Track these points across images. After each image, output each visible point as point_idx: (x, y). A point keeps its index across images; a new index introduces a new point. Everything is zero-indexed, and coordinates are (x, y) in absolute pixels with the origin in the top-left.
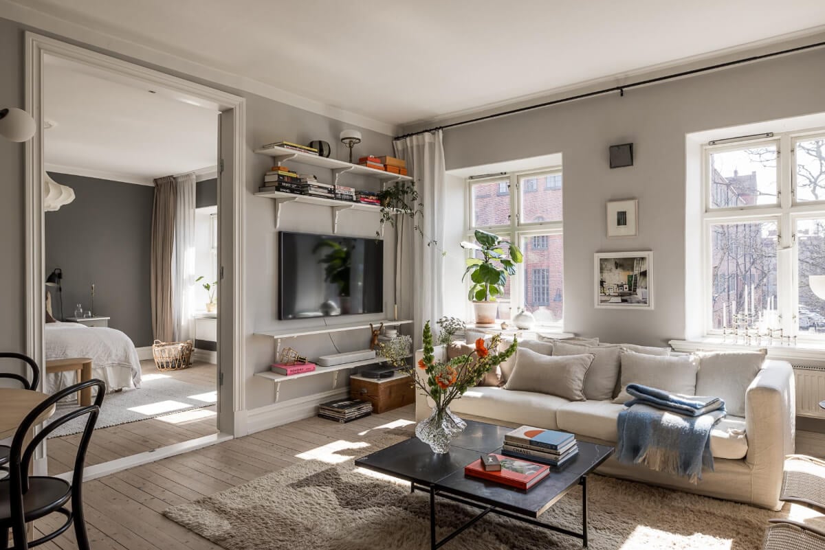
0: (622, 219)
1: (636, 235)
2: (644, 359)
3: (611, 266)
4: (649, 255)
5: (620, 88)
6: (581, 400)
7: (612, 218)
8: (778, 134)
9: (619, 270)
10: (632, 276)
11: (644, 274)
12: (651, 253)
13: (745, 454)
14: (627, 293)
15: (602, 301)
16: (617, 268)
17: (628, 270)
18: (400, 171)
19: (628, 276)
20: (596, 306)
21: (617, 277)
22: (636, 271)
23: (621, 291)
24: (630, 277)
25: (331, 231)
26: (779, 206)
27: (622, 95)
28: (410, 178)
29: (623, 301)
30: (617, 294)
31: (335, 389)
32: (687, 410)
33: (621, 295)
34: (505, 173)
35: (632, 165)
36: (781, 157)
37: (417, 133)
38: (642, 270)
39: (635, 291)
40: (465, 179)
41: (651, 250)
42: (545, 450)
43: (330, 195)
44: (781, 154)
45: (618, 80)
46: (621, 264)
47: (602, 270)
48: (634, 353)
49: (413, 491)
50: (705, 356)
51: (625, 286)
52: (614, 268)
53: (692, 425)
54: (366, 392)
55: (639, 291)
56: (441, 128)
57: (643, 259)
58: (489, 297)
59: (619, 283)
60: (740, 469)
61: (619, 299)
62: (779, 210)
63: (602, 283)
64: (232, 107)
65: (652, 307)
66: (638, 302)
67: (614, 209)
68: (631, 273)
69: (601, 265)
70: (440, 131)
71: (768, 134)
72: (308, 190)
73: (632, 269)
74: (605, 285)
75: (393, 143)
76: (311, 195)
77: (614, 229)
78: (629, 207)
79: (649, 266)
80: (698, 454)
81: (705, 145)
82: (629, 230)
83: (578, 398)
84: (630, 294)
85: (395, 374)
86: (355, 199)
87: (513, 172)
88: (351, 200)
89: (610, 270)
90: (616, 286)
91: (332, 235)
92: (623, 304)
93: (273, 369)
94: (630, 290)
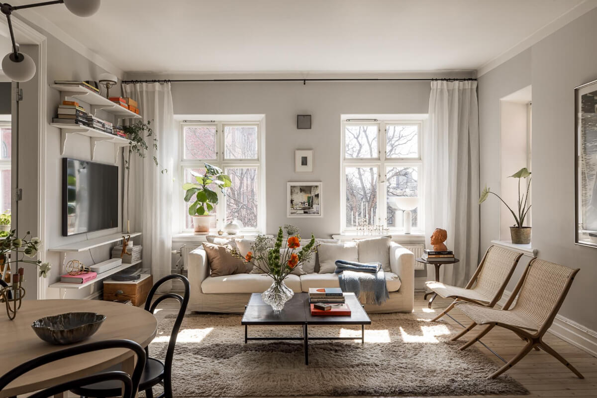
0: (304, 161)
1: (312, 172)
2: (331, 246)
3: (298, 190)
4: (320, 185)
5: (305, 80)
6: (304, 274)
7: (299, 161)
8: (380, 120)
9: (303, 194)
10: (310, 197)
11: (317, 196)
12: (321, 183)
13: (399, 287)
14: (307, 208)
15: (292, 213)
16: (301, 192)
17: (308, 193)
18: (135, 110)
19: (308, 197)
20: (288, 217)
21: (301, 198)
22: (313, 194)
23: (303, 206)
24: (309, 198)
25: (90, 159)
26: (379, 159)
27: (305, 84)
28: (140, 117)
29: (305, 213)
30: (301, 208)
31: (92, 294)
32: (372, 270)
33: (304, 209)
34: (214, 121)
35: (310, 128)
36: (381, 133)
37: (146, 81)
38: (316, 194)
39: (312, 206)
40: (180, 122)
41: (321, 181)
42: (336, 297)
43: (102, 129)
44: (381, 132)
45: (302, 74)
46: (303, 189)
47: (292, 193)
48: (323, 243)
49: (246, 342)
50: (360, 242)
51: (306, 203)
52: (299, 192)
53: (376, 277)
54: (122, 292)
55: (314, 206)
56: (169, 81)
57: (317, 186)
58: (206, 212)
59: (303, 202)
60: (397, 295)
61: (302, 212)
62: (379, 161)
63: (292, 201)
64: (38, 43)
65: (322, 216)
66: (314, 213)
67: (300, 155)
68: (310, 196)
69: (291, 190)
70: (169, 83)
71: (375, 120)
72: (92, 124)
73: (311, 193)
74: (294, 203)
75: (121, 86)
76: (94, 128)
77: (300, 168)
78: (308, 154)
79: (320, 191)
80: (383, 291)
81: (345, 121)
82: (309, 168)
83: (302, 273)
84: (309, 208)
85: (141, 277)
86: (113, 133)
87: (221, 122)
88: (111, 133)
89: (297, 193)
90: (300, 204)
91: (90, 161)
92: (305, 214)
93: (62, 279)
94: (309, 205)
